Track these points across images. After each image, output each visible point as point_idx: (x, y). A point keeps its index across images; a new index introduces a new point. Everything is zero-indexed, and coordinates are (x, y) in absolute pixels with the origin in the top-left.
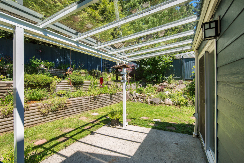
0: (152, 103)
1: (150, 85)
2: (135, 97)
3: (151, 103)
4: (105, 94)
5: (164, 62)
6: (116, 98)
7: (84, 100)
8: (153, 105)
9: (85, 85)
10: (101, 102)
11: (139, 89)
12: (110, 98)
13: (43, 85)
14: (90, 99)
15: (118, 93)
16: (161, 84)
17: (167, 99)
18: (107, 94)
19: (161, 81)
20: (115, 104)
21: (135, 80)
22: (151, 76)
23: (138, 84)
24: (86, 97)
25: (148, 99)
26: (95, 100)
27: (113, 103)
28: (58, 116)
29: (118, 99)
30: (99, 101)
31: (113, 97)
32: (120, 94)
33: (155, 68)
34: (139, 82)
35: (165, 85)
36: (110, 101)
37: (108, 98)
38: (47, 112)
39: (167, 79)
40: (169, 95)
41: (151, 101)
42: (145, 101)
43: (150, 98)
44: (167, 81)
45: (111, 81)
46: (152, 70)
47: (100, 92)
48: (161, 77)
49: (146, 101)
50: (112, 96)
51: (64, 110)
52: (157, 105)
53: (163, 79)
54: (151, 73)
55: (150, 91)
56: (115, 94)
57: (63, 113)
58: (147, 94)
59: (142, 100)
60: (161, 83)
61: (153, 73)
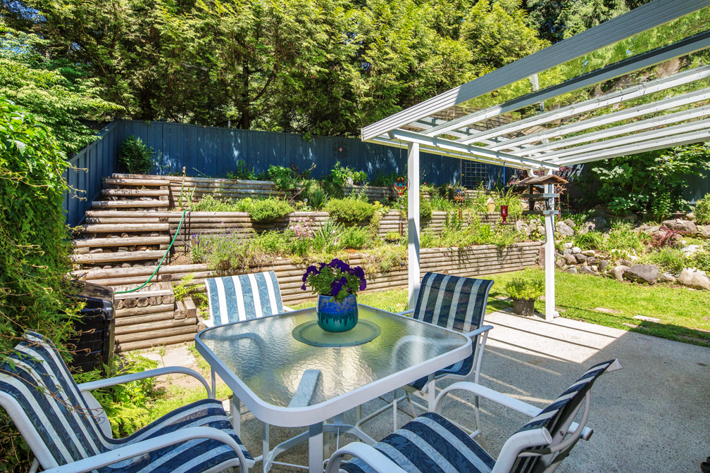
0: (629, 277)
1: (622, 229)
2: (572, 258)
3: (628, 279)
4: (483, 244)
5: (679, 154)
6: (512, 257)
7: (438, 255)
8: (636, 283)
9: (434, 221)
10: (476, 265)
11: (583, 236)
12: (498, 257)
13: (361, 219)
14: (450, 254)
15: (520, 244)
16: (667, 225)
17: (690, 271)
18: (490, 246)
19: (666, 216)
20: (512, 273)
21: (568, 210)
22: (627, 198)
23: (579, 223)
24: (441, 249)
25: (615, 265)
26: (461, 258)
27: (506, 270)
28: (392, 283)
29: (518, 260)
30: (472, 261)
31: (504, 254)
32: (524, 248)
33: (643, 174)
34: (584, 217)
35: (685, 225)
36: (497, 263)
37: (492, 255)
38: (375, 271)
39: (691, 207)
40: (697, 258)
41: (626, 272)
42: (606, 272)
43: (624, 264)
44: (691, 215)
45: (495, 213)
46: (632, 181)
47: (471, 241)
48: (667, 203)
49: (610, 270)
50: (501, 252)
51: (401, 273)
52: (651, 284)
53: (676, 207)
54: (629, 188)
55: (625, 243)
56: (511, 247)
57: (400, 277)
58: (613, 251)
59: (595, 267)
60: (666, 222)
61: (638, 189)
